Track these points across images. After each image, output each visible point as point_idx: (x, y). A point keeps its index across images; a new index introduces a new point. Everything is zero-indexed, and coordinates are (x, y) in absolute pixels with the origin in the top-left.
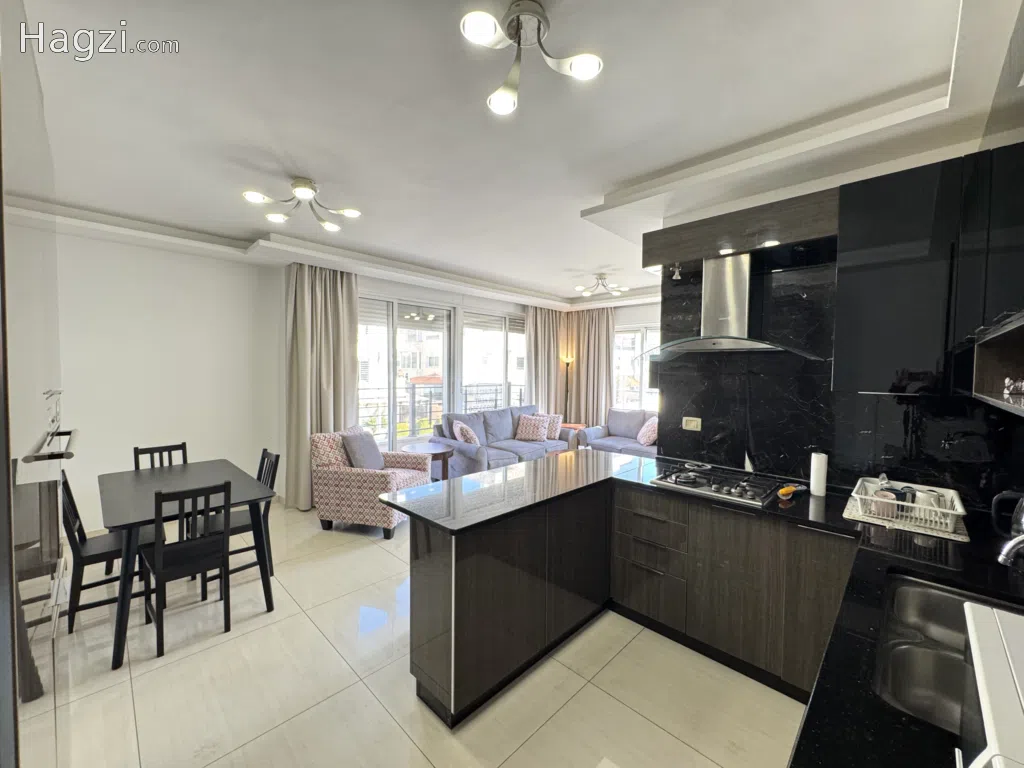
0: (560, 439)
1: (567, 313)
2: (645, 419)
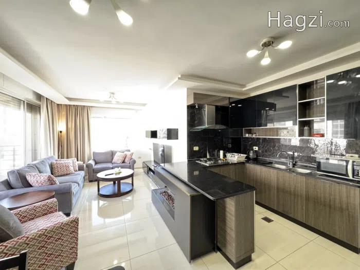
0: (79, 170)
1: (58, 105)
2: (112, 154)
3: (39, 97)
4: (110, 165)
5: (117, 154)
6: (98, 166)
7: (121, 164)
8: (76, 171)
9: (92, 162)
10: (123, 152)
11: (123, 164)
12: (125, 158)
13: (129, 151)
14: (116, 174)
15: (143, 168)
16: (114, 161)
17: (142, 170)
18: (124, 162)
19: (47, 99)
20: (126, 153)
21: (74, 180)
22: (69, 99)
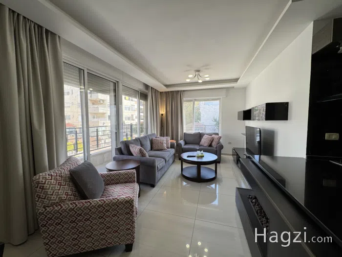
1: (161, 92)
2: (200, 136)
3: (147, 86)
4: (197, 147)
5: (204, 137)
6: (187, 147)
7: (207, 148)
8: (168, 148)
9: (182, 142)
10: (211, 135)
11: (209, 148)
12: (212, 142)
13: (218, 134)
14: (198, 157)
15: (233, 155)
16: (201, 143)
17: (231, 158)
18: (210, 145)
19: (152, 88)
20: (213, 136)
21: (163, 156)
22: (167, 86)
